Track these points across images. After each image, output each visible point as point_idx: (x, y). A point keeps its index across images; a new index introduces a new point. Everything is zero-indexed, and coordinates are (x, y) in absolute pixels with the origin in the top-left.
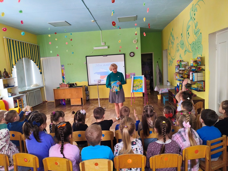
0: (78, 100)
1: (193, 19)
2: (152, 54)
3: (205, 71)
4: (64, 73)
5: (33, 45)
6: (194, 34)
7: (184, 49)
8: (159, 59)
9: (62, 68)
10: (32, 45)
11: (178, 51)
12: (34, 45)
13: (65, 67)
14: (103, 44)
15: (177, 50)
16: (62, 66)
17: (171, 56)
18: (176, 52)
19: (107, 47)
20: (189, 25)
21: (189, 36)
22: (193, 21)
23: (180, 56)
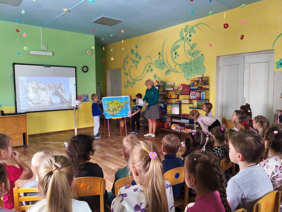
0: (17, 137)
1: (186, 39)
3: (209, 90)
6: (187, 54)
7: (166, 69)
8: (100, 79)
11: (150, 71)
14: (45, 48)
17: (130, 77)
18: (145, 72)
19: (51, 54)
20: (177, 44)
21: (177, 56)
22: (186, 42)
23: (155, 77)
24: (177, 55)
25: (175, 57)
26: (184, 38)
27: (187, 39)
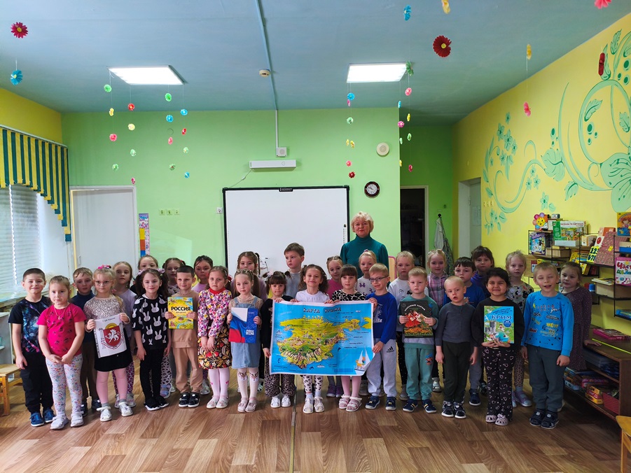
1: (616, 78)
2: (422, 191)
4: (147, 241)
5: (47, 145)
6: (619, 129)
7: (567, 180)
8: (445, 206)
9: (141, 223)
10: (43, 143)
11: (533, 184)
12: (50, 145)
13: (152, 221)
14: (282, 152)
15: (526, 181)
16: (143, 216)
17: (497, 200)
18: (525, 186)
19: (292, 163)
20: (592, 99)
21: (592, 137)
22: (615, 87)
23: (544, 202)
24: (593, 132)
25: (589, 141)
26: (609, 76)
27: (619, 76)
